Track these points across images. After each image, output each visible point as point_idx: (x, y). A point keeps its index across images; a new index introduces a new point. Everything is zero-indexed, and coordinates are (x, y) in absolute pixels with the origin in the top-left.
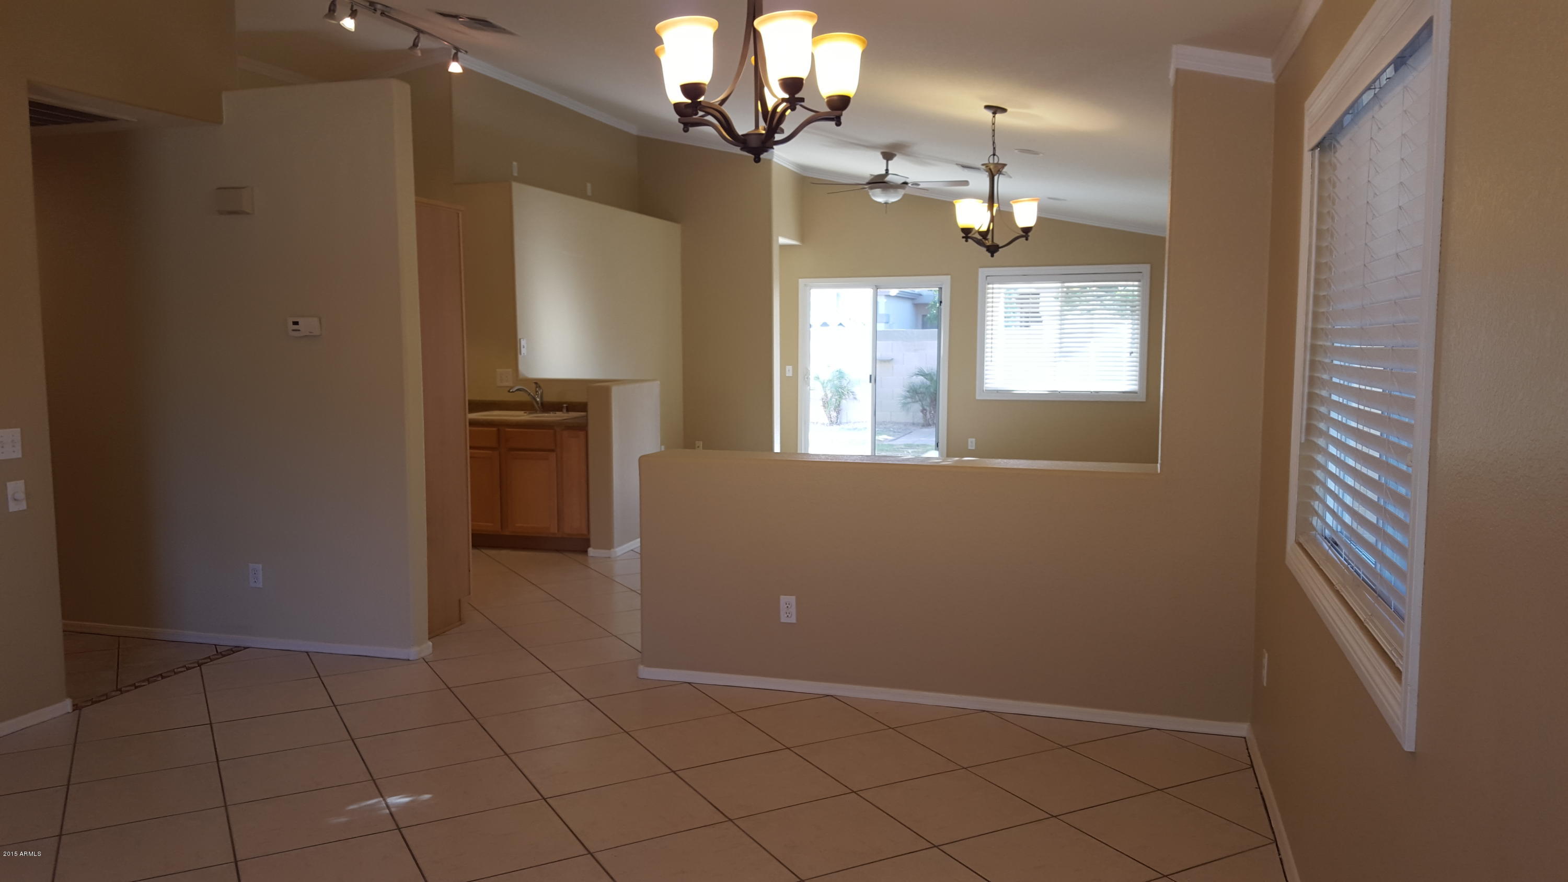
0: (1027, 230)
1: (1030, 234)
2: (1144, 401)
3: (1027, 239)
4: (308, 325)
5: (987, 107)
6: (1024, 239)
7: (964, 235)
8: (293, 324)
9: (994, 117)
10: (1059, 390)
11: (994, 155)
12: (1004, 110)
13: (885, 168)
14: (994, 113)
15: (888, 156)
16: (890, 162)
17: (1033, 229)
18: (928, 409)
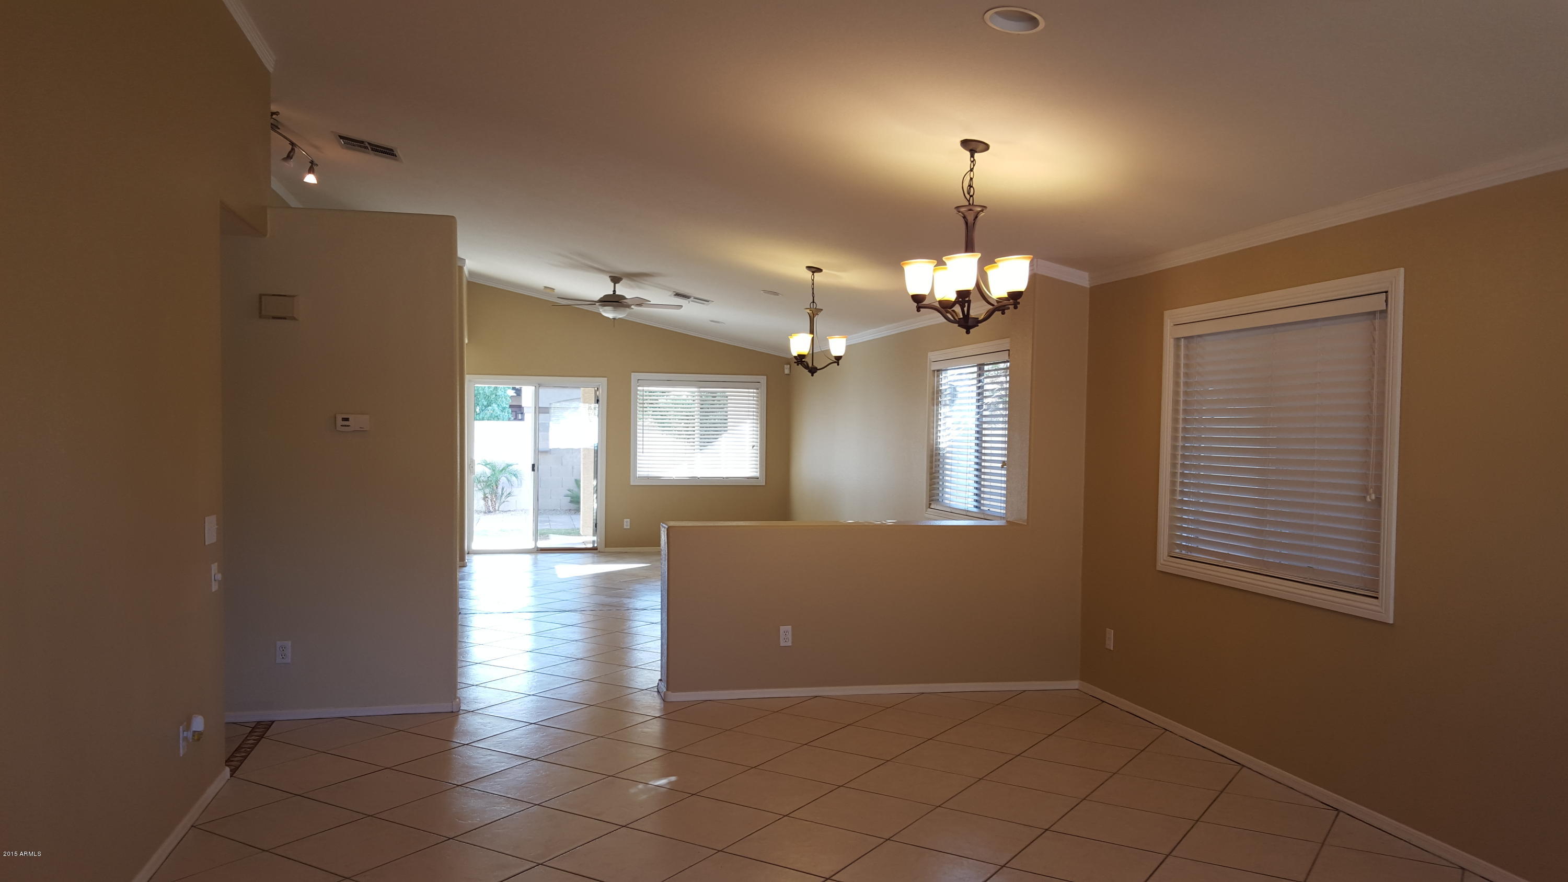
0: (838, 358)
1: (840, 361)
2: (764, 484)
3: (838, 365)
4: (357, 422)
5: (808, 268)
6: (836, 364)
8: (342, 421)
9: (813, 274)
10: (699, 476)
11: (813, 302)
12: (819, 270)
13: (613, 289)
14: (813, 272)
15: (616, 280)
16: (617, 285)
17: (843, 357)
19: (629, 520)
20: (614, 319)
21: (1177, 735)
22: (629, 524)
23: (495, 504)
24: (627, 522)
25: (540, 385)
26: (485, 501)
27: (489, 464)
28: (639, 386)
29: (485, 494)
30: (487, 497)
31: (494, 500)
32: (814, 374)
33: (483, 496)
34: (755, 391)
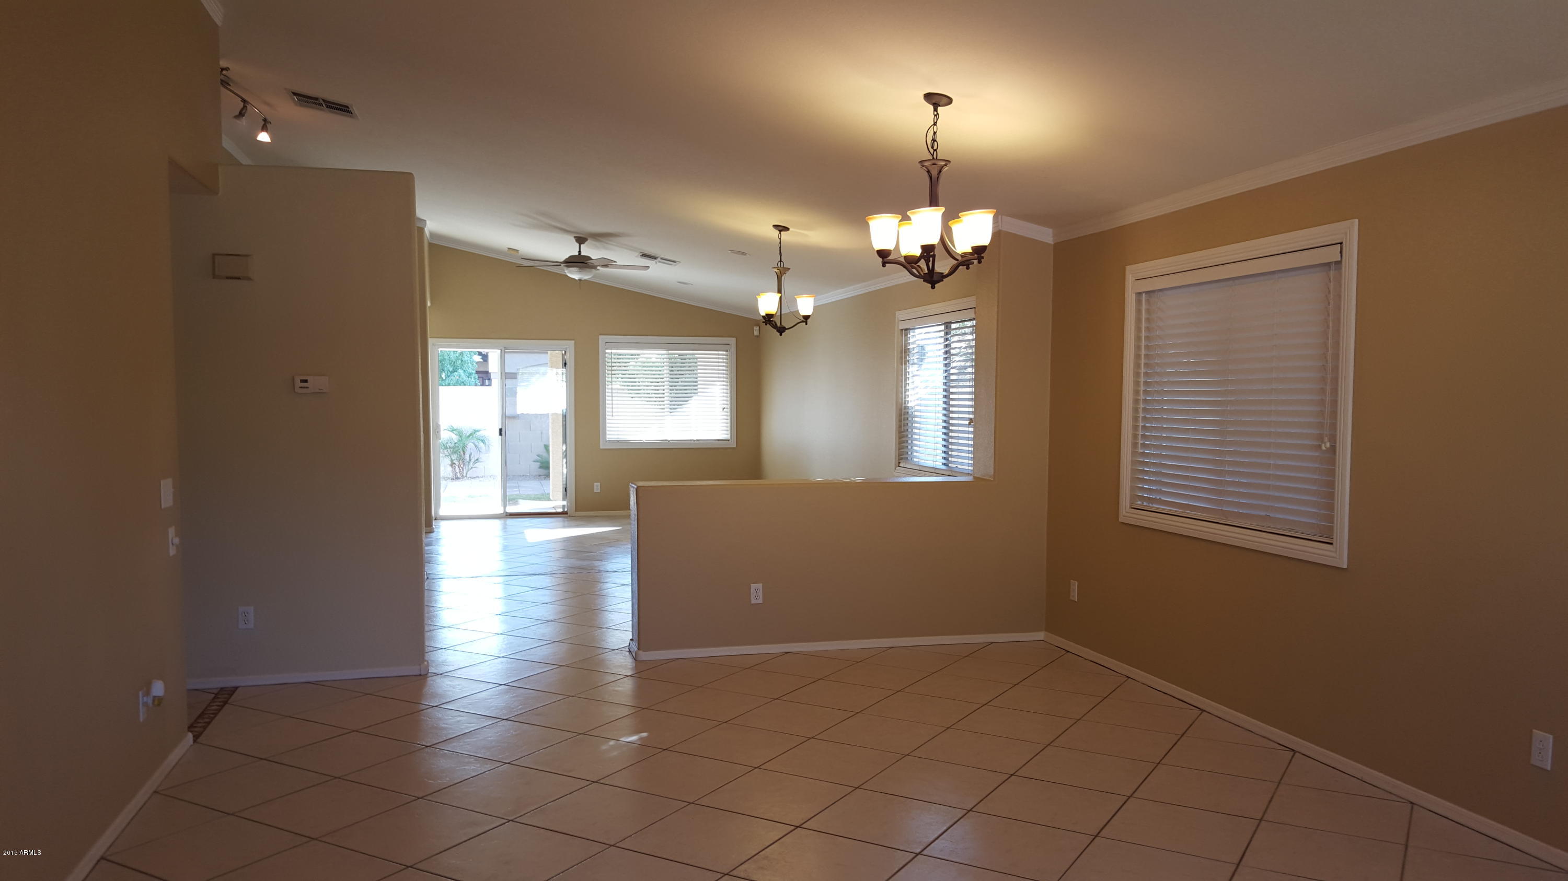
0: (806, 318)
1: (808, 320)
2: (735, 446)
3: (806, 324)
4: (315, 383)
5: (775, 226)
6: (805, 323)
7: (764, 321)
8: (301, 382)
9: (780, 233)
10: (669, 440)
11: (781, 261)
12: (786, 229)
13: (578, 250)
14: (780, 231)
15: (581, 240)
16: (582, 245)
17: (811, 318)
18: (457, 463)
19: (599, 484)
20: (580, 280)
21: (1139, 682)
22: (599, 487)
23: (463, 470)
24: (597, 486)
25: (505, 348)
26: (452, 467)
27: (455, 430)
28: (607, 349)
29: (452, 460)
30: (454, 464)
31: (462, 466)
32: (783, 334)
33: (450, 463)
34: (724, 353)
